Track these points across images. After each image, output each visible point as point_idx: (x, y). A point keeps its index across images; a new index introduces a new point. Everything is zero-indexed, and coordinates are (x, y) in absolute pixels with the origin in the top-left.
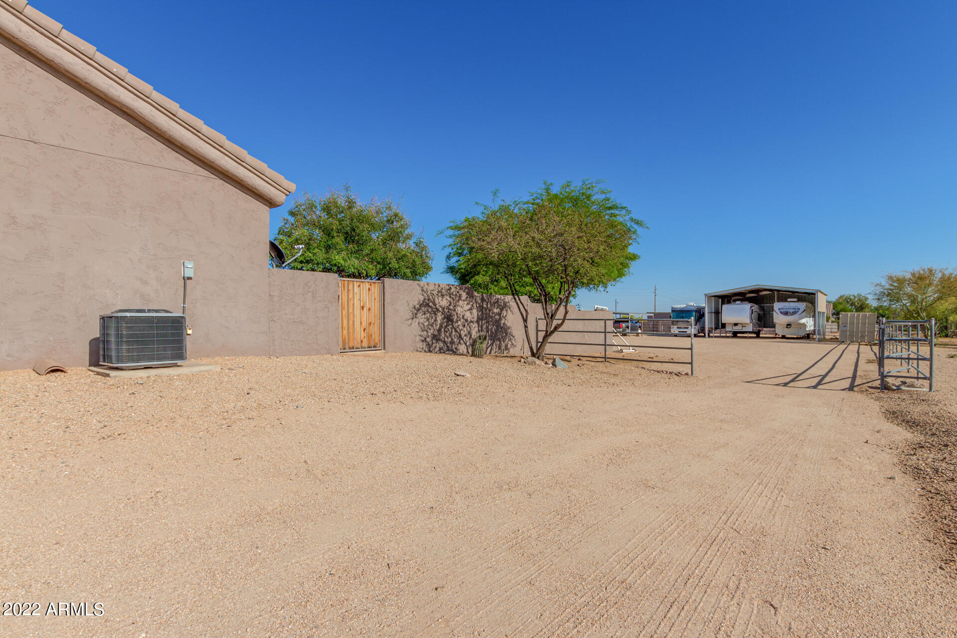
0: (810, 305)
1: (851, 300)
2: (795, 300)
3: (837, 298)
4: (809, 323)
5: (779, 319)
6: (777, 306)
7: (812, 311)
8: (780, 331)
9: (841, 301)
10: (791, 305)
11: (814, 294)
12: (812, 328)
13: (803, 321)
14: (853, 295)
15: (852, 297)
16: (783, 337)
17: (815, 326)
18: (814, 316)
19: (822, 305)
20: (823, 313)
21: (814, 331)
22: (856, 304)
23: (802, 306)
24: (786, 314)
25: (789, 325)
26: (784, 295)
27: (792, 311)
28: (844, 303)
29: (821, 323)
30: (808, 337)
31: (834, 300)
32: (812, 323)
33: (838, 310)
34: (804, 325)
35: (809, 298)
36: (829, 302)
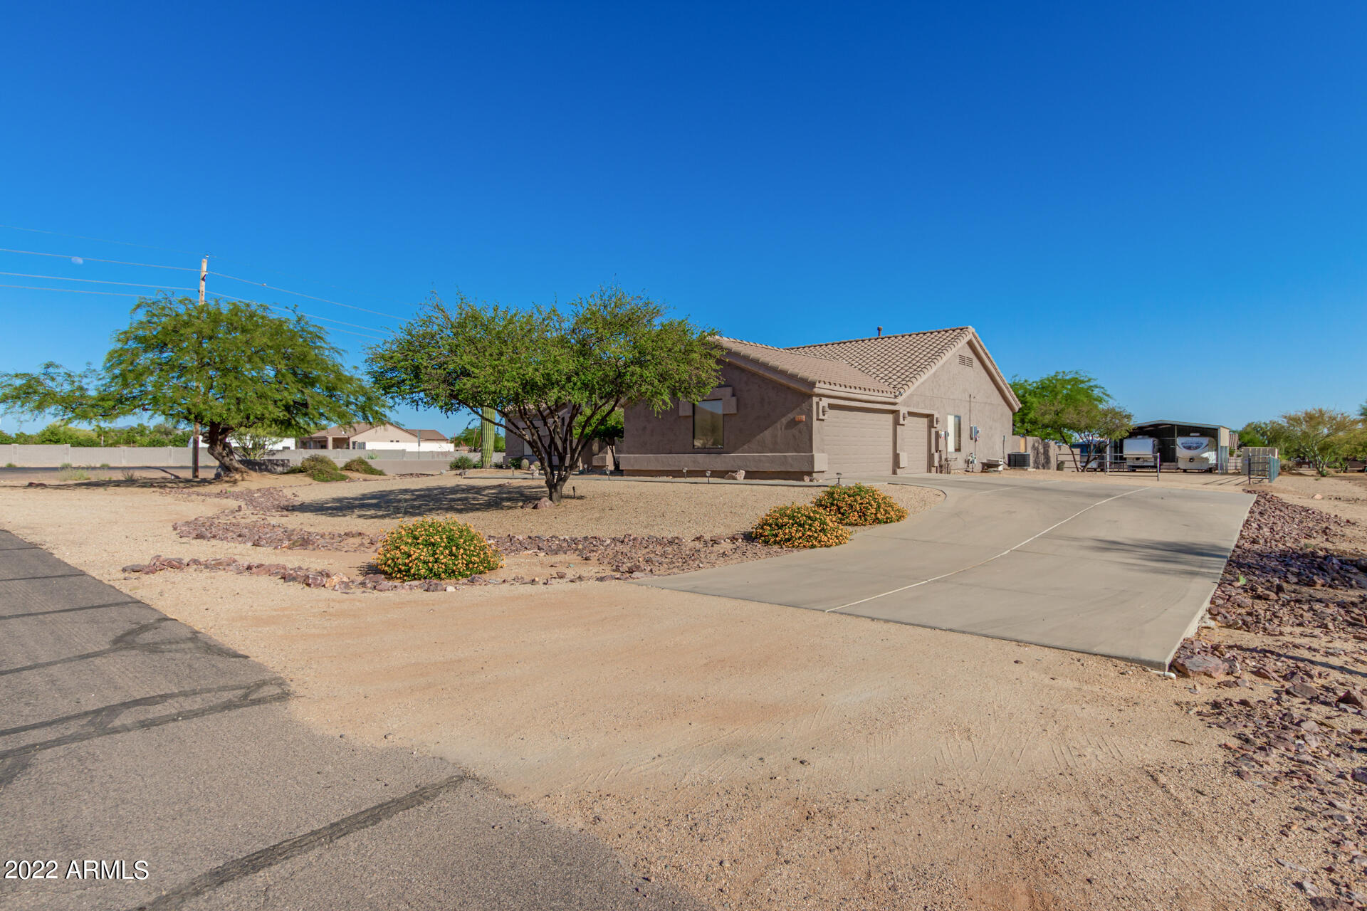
0: (1212, 439)
1: (1262, 429)
2: (1198, 434)
3: (1244, 426)
4: (1211, 456)
5: (1181, 453)
6: (1180, 441)
7: (1215, 446)
8: (1181, 465)
9: (1249, 429)
10: (1194, 439)
11: (1217, 430)
12: (1215, 462)
13: (1205, 455)
14: (1265, 423)
15: (1263, 426)
16: (1185, 471)
17: (1217, 460)
18: (1216, 450)
19: (1225, 439)
20: (1226, 447)
21: (1217, 465)
22: (1269, 434)
23: (1205, 440)
24: (1189, 448)
25: (1191, 460)
26: (1185, 430)
27: (1195, 445)
28: (1253, 433)
29: (1223, 457)
30: (1210, 471)
31: (1240, 429)
32: (1214, 457)
33: (1245, 439)
34: (1207, 459)
35: (1210, 433)
36: (1234, 432)
